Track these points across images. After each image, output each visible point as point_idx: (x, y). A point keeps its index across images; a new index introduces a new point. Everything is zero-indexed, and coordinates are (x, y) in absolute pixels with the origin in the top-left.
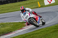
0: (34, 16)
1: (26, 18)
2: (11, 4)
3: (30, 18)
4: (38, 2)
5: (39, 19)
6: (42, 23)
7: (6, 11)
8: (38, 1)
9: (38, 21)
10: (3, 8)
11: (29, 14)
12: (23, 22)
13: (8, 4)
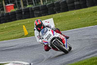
4: (24, 26)
8: (23, 24)
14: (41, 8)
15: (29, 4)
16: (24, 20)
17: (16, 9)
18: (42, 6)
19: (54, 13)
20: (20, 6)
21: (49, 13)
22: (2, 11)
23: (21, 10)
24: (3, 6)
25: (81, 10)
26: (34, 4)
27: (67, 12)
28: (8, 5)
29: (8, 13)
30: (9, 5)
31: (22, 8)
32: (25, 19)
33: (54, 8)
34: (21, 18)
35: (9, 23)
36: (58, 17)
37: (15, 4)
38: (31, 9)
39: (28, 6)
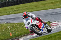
0: (36, 23)
1: (28, 25)
2: (36, 2)
3: (33, 25)
5: (43, 26)
6: (47, 31)
7: (31, 10)
9: (41, 29)
10: (27, 7)
11: (31, 20)
12: (48, 22)
13: (33, 3)
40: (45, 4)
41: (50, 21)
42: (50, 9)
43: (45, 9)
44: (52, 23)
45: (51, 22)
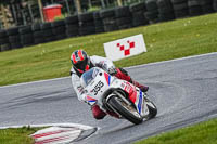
0: (122, 84)
1: (96, 91)
11: (106, 76)
12: (24, 128)
14: (117, 14)
15: (93, 5)
16: (82, 38)
17: (66, 15)
18: (119, 10)
19: (146, 23)
20: (75, 10)
21: (135, 23)
22: (36, 20)
23: (77, 17)
24: (38, 9)
25: (202, 17)
26: (104, 5)
27: (173, 22)
28: (48, 7)
29: (49, 24)
30: (51, 6)
31: (79, 12)
32: (85, 35)
33: (146, 14)
34: (75, 34)
35: (51, 43)
36: (154, 32)
37: (64, 4)
38: (98, 14)
39: (91, 9)
40: (12, 63)
41: (32, 126)
42: (29, 80)
43: (12, 83)
44: (38, 132)
45: (35, 130)
